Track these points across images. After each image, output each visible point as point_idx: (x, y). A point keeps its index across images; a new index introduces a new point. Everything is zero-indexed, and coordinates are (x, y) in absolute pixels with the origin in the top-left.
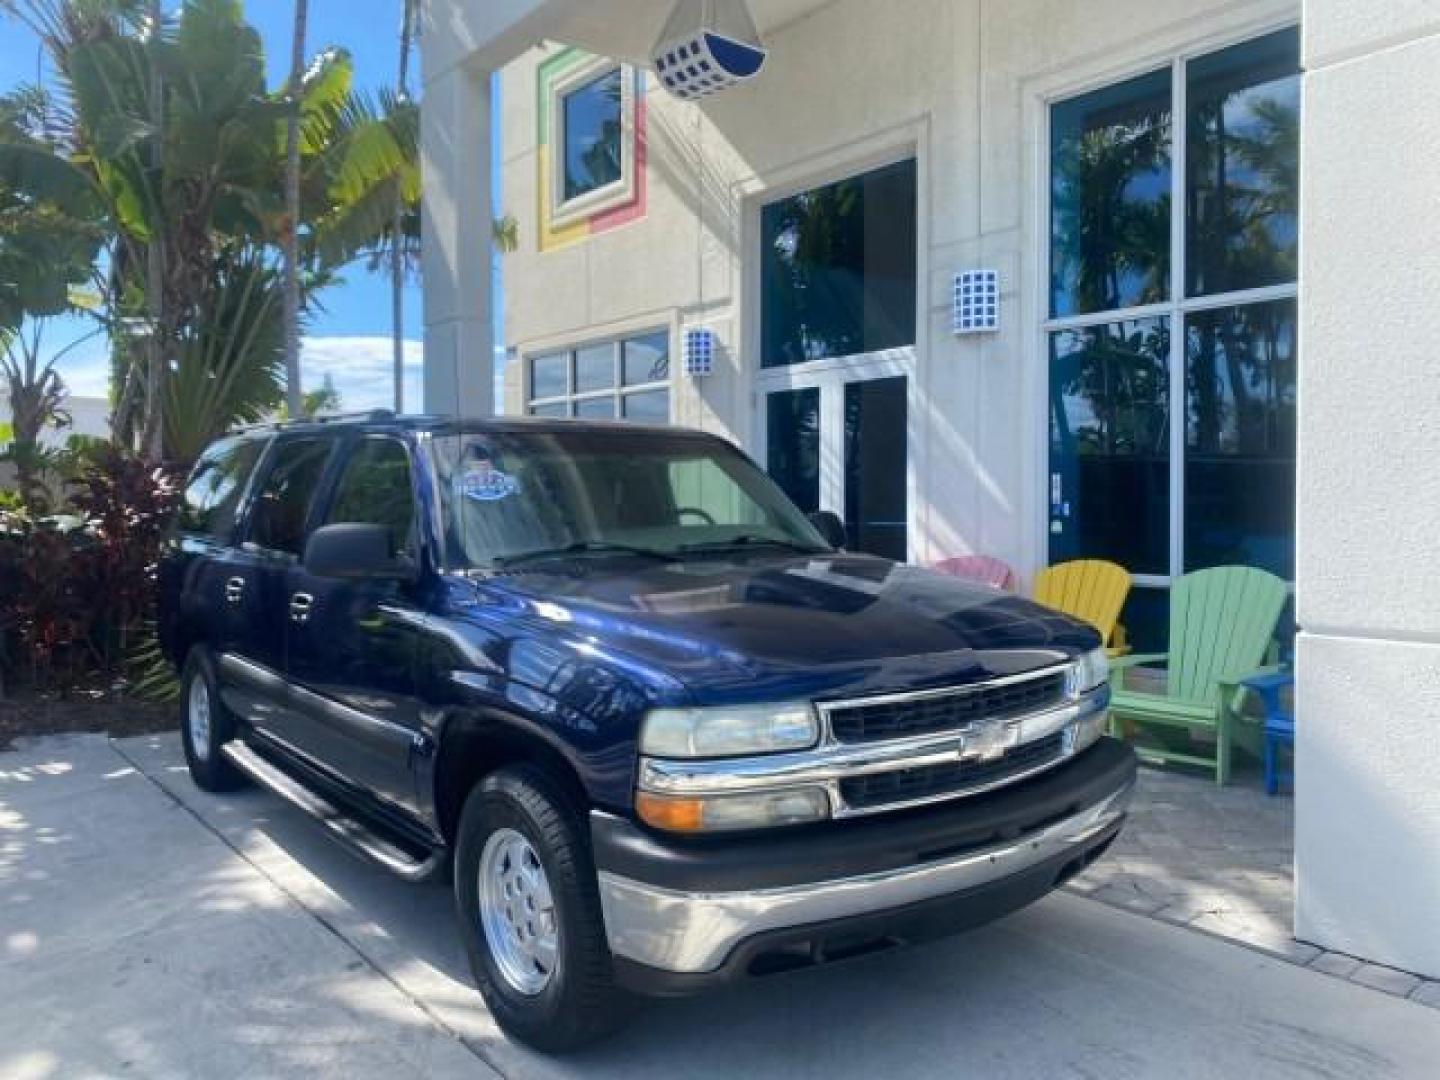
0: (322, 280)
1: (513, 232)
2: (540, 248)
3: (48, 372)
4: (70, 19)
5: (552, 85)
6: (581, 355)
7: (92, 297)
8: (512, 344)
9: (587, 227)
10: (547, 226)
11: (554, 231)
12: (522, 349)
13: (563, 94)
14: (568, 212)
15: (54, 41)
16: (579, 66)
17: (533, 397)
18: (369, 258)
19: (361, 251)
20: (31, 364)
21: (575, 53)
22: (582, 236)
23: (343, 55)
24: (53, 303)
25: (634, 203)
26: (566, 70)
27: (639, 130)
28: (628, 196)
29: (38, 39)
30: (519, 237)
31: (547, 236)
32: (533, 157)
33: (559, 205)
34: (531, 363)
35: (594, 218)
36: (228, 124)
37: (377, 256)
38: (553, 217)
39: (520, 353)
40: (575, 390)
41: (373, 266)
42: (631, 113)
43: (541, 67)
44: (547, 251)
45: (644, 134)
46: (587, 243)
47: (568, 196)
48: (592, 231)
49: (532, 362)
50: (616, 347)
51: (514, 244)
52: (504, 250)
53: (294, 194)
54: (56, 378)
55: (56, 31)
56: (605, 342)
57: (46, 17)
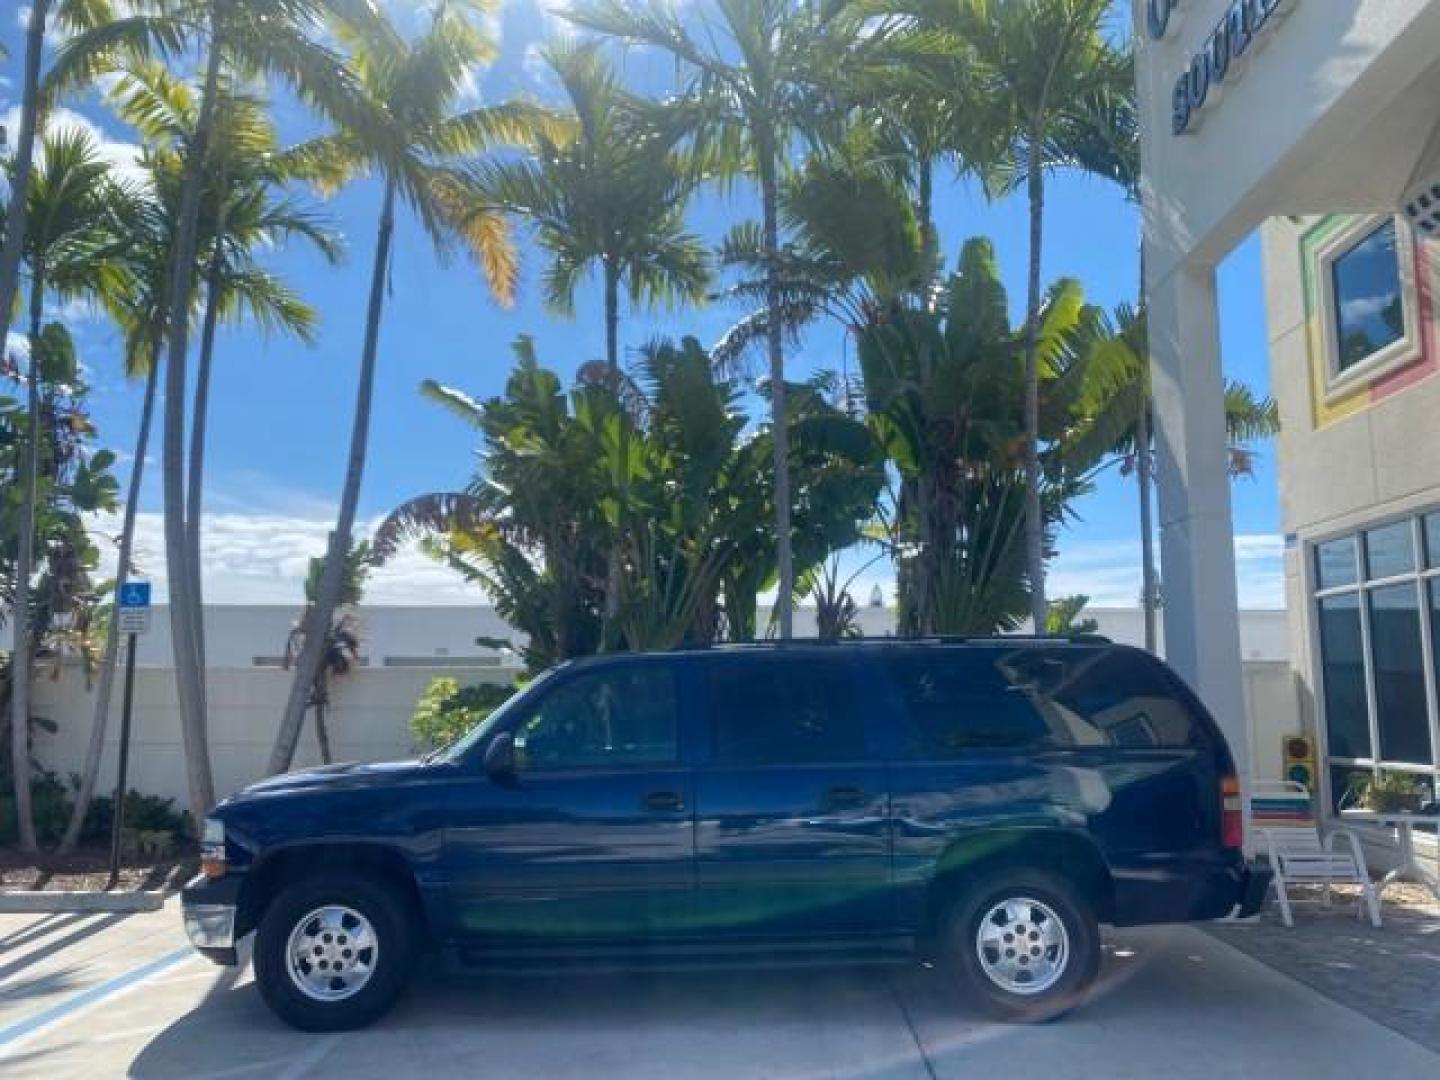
0: (1072, 489)
1: (1275, 413)
2: (1315, 425)
3: (843, 594)
4: (865, 307)
5: (1317, 254)
6: (1370, 535)
7: (877, 529)
8: (1291, 531)
9: (1368, 394)
10: (1321, 398)
11: (1330, 405)
12: (1303, 535)
13: (1333, 258)
14: (1342, 383)
15: (856, 327)
16: (1343, 229)
17: (1319, 587)
18: (1122, 463)
19: (1108, 457)
20: (831, 588)
21: (1336, 218)
22: (1362, 404)
24: (847, 536)
25: (1422, 359)
26: (1330, 236)
27: (1421, 282)
28: (1414, 352)
29: (843, 329)
30: (1281, 418)
31: (1321, 410)
32: (1301, 331)
33: (1335, 375)
34: (1314, 551)
35: (1374, 384)
36: (970, 368)
37: (1128, 460)
38: (1327, 390)
39: (1300, 541)
40: (1368, 577)
41: (1125, 471)
42: (1411, 266)
43: (1302, 239)
44: (1322, 428)
45: (1427, 286)
46: (1369, 411)
47: (1343, 366)
48: (1373, 399)
49: (1316, 549)
50: (1414, 524)
51: (1277, 426)
52: (1267, 434)
53: (1033, 418)
54: (850, 600)
55: (858, 318)
56: (1401, 519)
57: (849, 308)
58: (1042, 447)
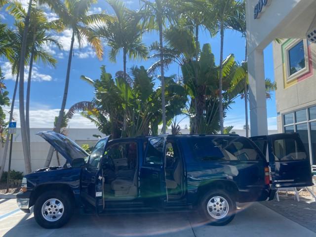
0: (230, 102)
1: (276, 85)
2: (284, 88)
3: (178, 125)
4: (183, 60)
5: (285, 48)
6: (296, 112)
7: (186, 111)
8: (278, 112)
10: (286, 82)
11: (288, 83)
12: (281, 113)
13: (289, 50)
14: (291, 78)
15: (181, 65)
16: (293, 42)
17: (285, 124)
18: (241, 96)
19: (238, 95)
20: (175, 124)
21: (291, 40)
22: (296, 83)
23: (232, 55)
24: (179, 112)
25: (309, 72)
26: (288, 45)
27: (309, 54)
28: (307, 71)
29: (178, 65)
31: (286, 84)
32: (282, 66)
33: (289, 76)
35: (298, 78)
36: (207, 74)
37: (243, 95)
38: (287, 80)
39: (281, 114)
40: (296, 122)
41: (242, 98)
43: (282, 45)
44: (286, 88)
45: (311, 55)
47: (291, 74)
48: (298, 82)
49: (284, 116)
50: (307, 110)
51: (276, 88)
52: (274, 90)
53: (221, 85)
54: (179, 127)
55: (182, 63)
56: (304, 109)
58: (223, 92)
